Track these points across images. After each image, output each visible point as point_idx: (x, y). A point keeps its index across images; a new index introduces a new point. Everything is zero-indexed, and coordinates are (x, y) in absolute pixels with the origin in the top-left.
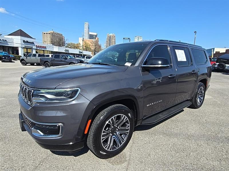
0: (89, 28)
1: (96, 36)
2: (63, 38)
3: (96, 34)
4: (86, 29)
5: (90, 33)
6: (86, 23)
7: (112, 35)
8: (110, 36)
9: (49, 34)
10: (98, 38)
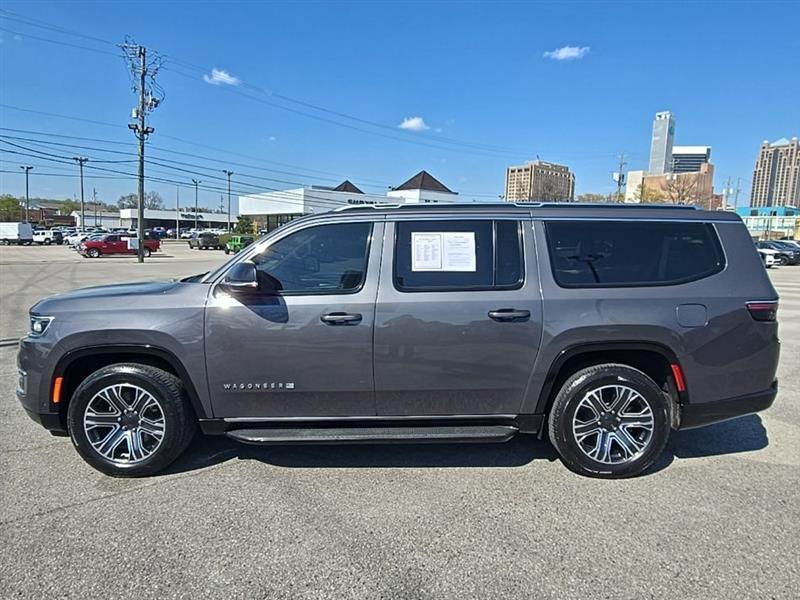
0: (671, 132)
1: (705, 158)
2: (571, 178)
3: (702, 150)
4: (657, 138)
5: (677, 150)
6: (660, 116)
7: (787, 142)
8: (776, 151)
9: (526, 170)
10: (711, 167)
